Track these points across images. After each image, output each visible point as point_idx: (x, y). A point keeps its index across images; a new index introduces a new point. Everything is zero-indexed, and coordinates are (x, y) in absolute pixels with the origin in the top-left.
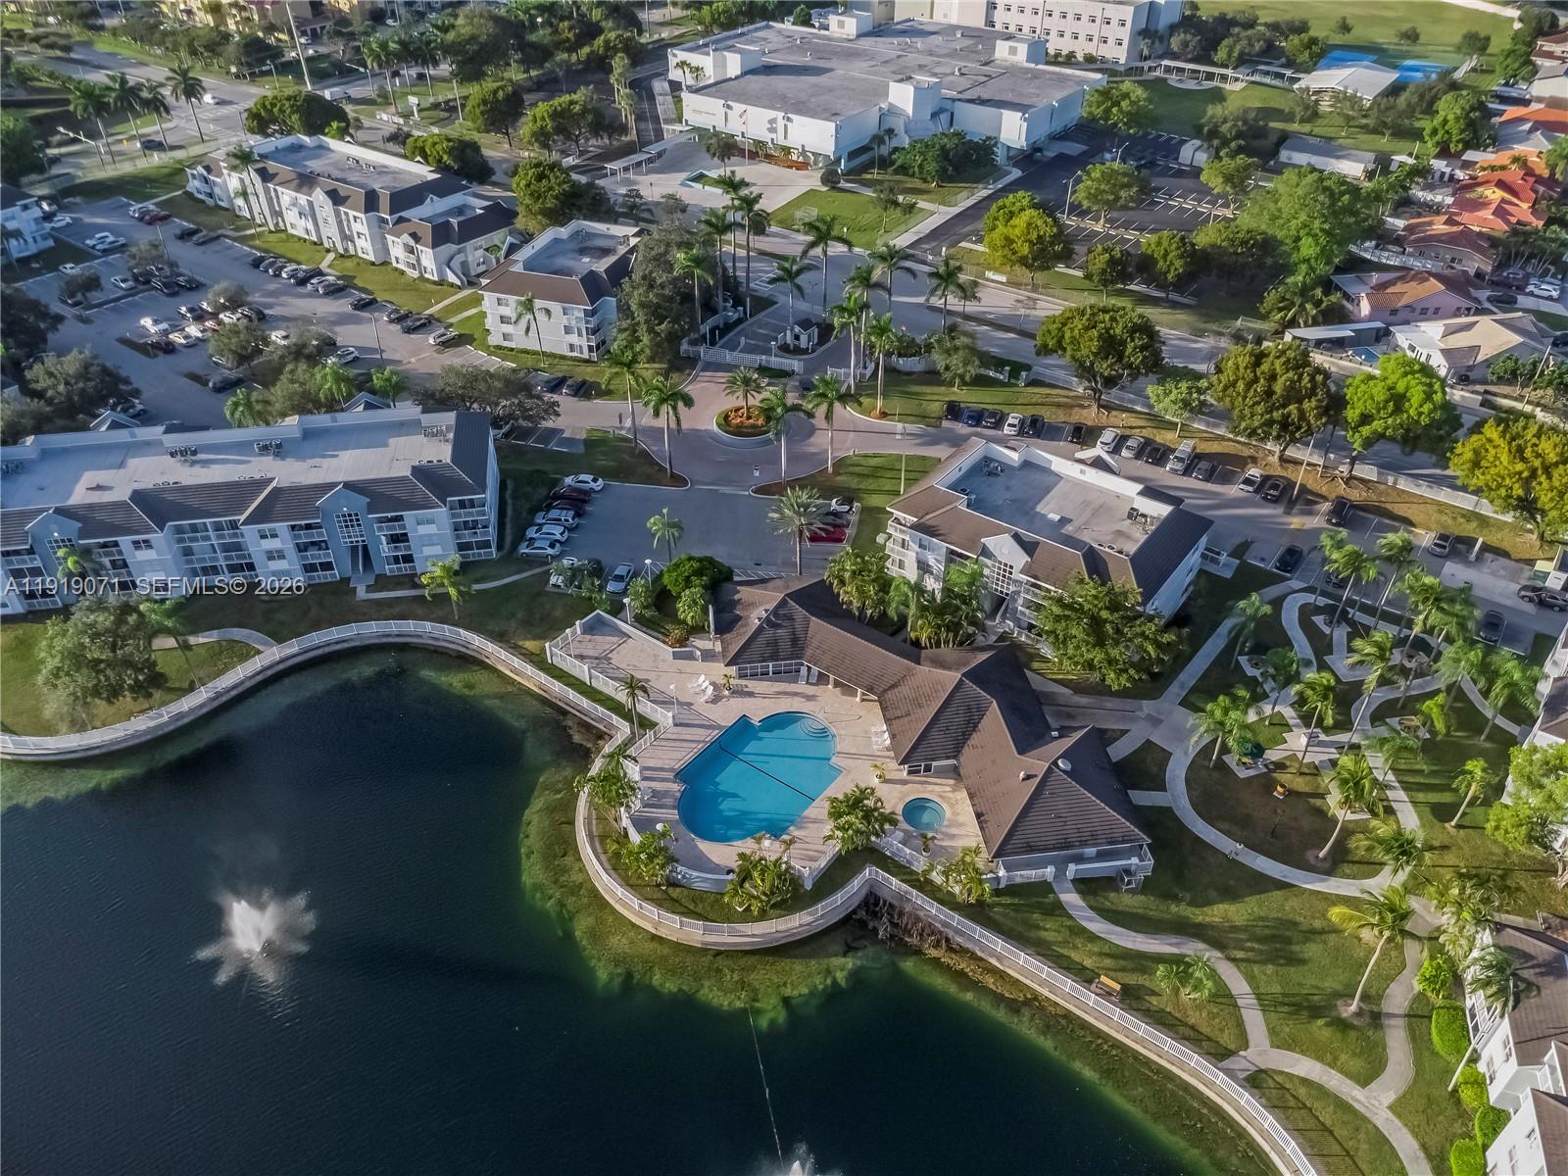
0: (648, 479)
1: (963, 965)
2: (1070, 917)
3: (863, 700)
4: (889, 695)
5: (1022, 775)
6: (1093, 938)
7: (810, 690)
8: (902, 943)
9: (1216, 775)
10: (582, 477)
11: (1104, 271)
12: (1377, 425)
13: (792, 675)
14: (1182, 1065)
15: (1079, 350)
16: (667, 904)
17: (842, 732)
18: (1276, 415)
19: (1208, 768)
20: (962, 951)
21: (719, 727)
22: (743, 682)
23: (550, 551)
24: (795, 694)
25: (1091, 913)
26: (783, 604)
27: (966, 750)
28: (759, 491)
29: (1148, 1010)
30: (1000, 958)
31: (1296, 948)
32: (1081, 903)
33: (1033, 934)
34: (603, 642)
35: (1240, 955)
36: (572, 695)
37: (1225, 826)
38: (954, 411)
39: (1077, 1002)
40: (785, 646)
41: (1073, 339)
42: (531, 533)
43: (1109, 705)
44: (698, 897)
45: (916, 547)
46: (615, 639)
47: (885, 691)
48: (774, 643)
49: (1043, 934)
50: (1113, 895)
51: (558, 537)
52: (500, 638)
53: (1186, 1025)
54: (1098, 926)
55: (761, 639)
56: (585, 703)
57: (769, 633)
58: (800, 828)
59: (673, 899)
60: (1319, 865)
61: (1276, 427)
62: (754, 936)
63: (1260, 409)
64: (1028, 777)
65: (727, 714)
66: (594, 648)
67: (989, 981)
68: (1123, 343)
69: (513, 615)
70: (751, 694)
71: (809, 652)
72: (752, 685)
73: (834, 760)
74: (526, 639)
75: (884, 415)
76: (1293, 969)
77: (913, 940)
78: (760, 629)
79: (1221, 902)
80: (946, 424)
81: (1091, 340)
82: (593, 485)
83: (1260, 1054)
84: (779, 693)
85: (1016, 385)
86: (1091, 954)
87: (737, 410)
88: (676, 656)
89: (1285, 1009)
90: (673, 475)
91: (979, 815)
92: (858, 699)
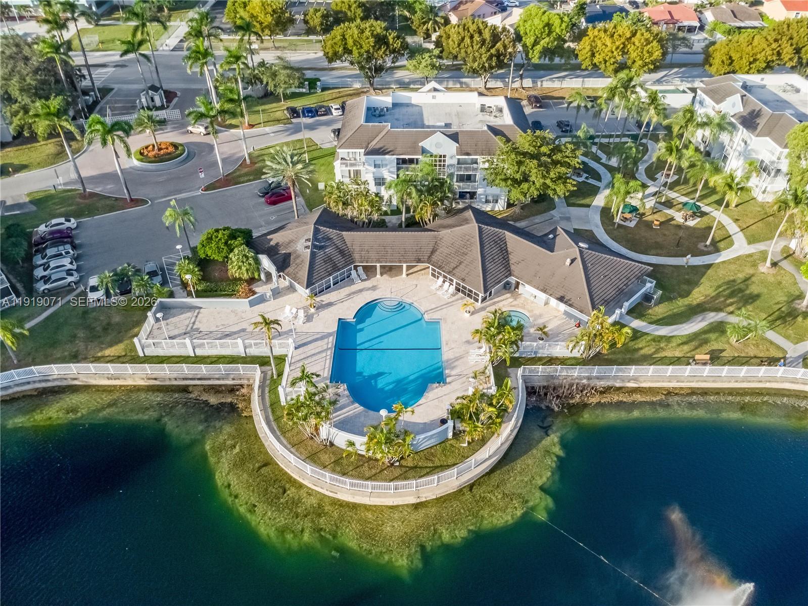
0: (112, 209)
1: (616, 398)
2: (646, 334)
3: (407, 275)
4: (435, 258)
5: (568, 261)
6: (668, 339)
7: (368, 284)
8: (571, 407)
9: (621, 230)
10: (54, 221)
11: (322, 24)
12: (543, 43)
13: (346, 280)
14: (774, 379)
15: (361, 47)
16: (411, 473)
17: (415, 299)
18: (493, 51)
19: (615, 230)
20: (607, 390)
21: (330, 335)
22: (318, 299)
23: (70, 279)
24: (361, 291)
25: (654, 327)
26: (316, 231)
27: (513, 267)
28: (207, 188)
29: (729, 361)
30: (635, 379)
31: (748, 292)
32: (644, 324)
33: (637, 355)
34: (182, 320)
35: (731, 309)
36: (186, 369)
37: (653, 252)
38: (294, 112)
39: (697, 379)
40: (337, 258)
41: (355, 42)
42: (39, 273)
43: (537, 221)
44: (429, 454)
45: (372, 169)
46: (189, 314)
47: (429, 257)
48: (329, 259)
49: (642, 352)
50: (650, 311)
51: (69, 267)
52: (75, 358)
53: (752, 358)
54: (664, 331)
55: (319, 260)
56: (203, 369)
57: (320, 254)
58: (453, 368)
59: (411, 468)
60: (710, 249)
61: (494, 58)
62: (490, 457)
63: (483, 50)
64: (573, 261)
65: (327, 323)
66: (176, 327)
67: (638, 398)
68: (385, 37)
69: (75, 336)
70: (330, 304)
71: (356, 256)
72: (325, 298)
73: (426, 317)
74: (102, 349)
75: (251, 126)
76: (758, 302)
77: (577, 399)
78: (313, 255)
79: (693, 289)
80: (294, 120)
81: (368, 38)
82: (68, 224)
83: (795, 352)
84: (349, 295)
85: (317, 93)
86: (674, 348)
87: (147, 148)
88: (252, 304)
89: (778, 322)
90: (132, 200)
91: (561, 299)
92: (404, 275)
